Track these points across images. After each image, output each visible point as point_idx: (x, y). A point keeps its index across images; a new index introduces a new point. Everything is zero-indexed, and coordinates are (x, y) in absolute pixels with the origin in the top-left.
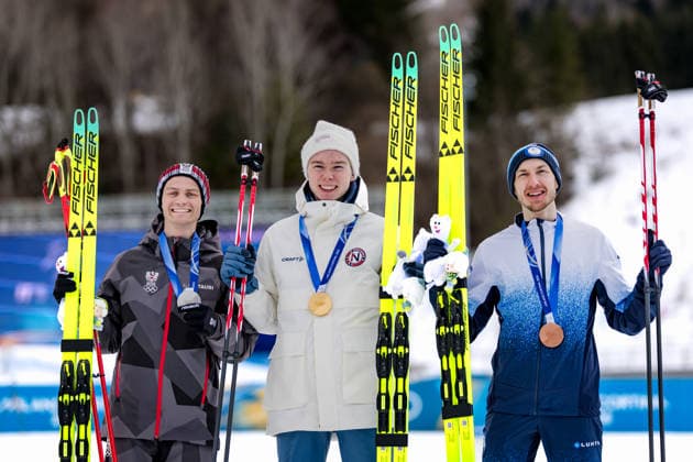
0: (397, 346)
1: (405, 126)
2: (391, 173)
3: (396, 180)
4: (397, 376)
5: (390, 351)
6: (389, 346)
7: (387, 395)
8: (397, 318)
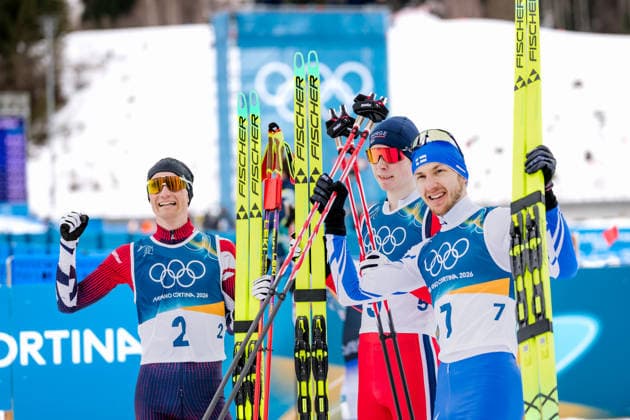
0: (315, 350)
1: (310, 126)
2: (299, 174)
3: (305, 181)
4: (317, 379)
5: (308, 354)
6: (307, 350)
7: (308, 398)
8: (314, 321)
